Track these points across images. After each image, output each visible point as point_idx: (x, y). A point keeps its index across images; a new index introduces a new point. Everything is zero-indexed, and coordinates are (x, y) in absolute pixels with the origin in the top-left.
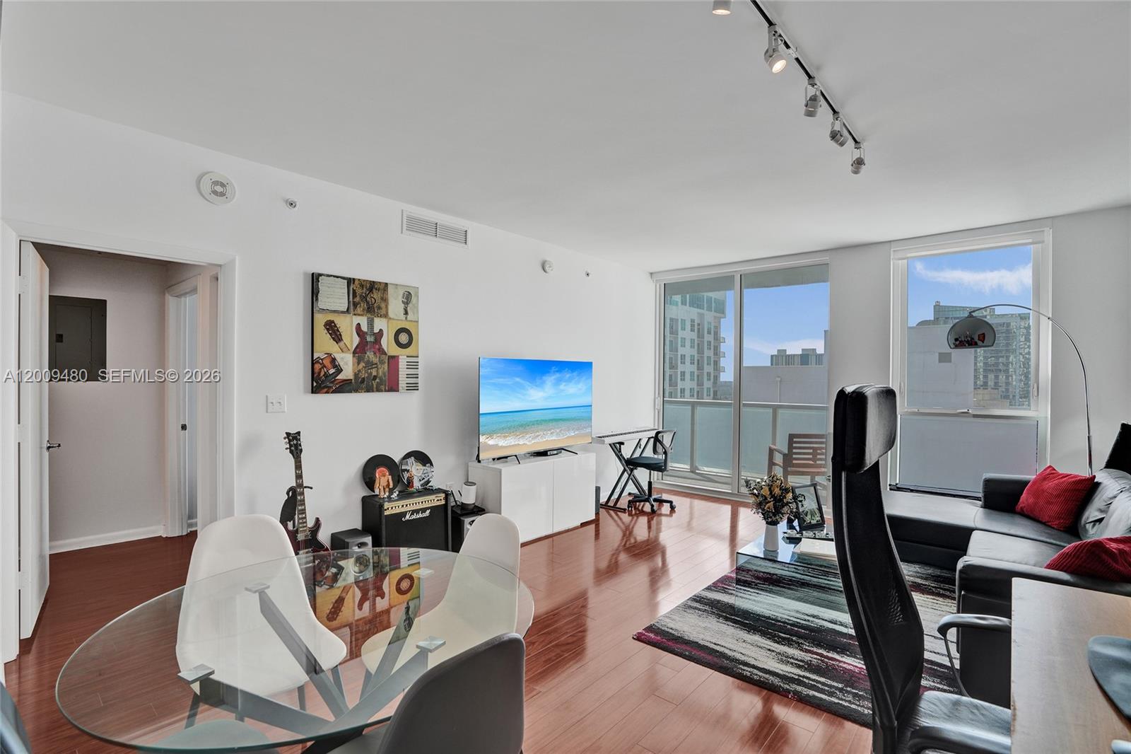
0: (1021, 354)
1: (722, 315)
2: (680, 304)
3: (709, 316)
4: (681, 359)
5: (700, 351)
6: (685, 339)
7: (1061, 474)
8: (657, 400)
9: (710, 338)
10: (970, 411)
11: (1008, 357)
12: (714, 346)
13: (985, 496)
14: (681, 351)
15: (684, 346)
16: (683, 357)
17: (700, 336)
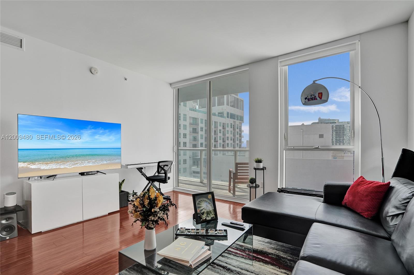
0: (348, 136)
1: (242, 122)
2: (226, 117)
3: (238, 122)
4: (227, 138)
5: (234, 136)
6: (228, 131)
7: (369, 181)
8: (174, 147)
9: (238, 130)
10: (320, 147)
11: (343, 137)
12: (240, 134)
13: (325, 195)
14: (227, 135)
15: (228, 134)
16: (228, 138)
17: (234, 129)
